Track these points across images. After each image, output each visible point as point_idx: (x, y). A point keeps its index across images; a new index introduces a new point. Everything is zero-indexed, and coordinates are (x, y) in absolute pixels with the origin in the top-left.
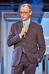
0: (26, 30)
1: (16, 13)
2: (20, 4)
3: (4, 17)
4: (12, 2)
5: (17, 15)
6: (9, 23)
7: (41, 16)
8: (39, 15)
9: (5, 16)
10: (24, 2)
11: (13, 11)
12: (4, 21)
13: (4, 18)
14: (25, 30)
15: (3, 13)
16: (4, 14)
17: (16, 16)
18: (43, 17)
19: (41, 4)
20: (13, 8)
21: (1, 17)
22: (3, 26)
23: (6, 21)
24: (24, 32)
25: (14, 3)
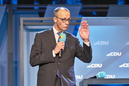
0: (63, 46)
1: (41, 19)
2: (47, 6)
3: (24, 25)
4: (36, 3)
5: (43, 22)
6: (31, 33)
7: (78, 23)
8: (75, 21)
9: (26, 24)
10: (54, 3)
11: (37, 17)
12: (24, 30)
13: (24, 27)
14: (61, 46)
15: (22, 19)
16: (24, 21)
17: (41, 23)
18: (80, 23)
19: (78, 6)
20: (37, 12)
21: (20, 25)
22: (23, 39)
23: (27, 31)
24: (60, 49)
25: (38, 4)
